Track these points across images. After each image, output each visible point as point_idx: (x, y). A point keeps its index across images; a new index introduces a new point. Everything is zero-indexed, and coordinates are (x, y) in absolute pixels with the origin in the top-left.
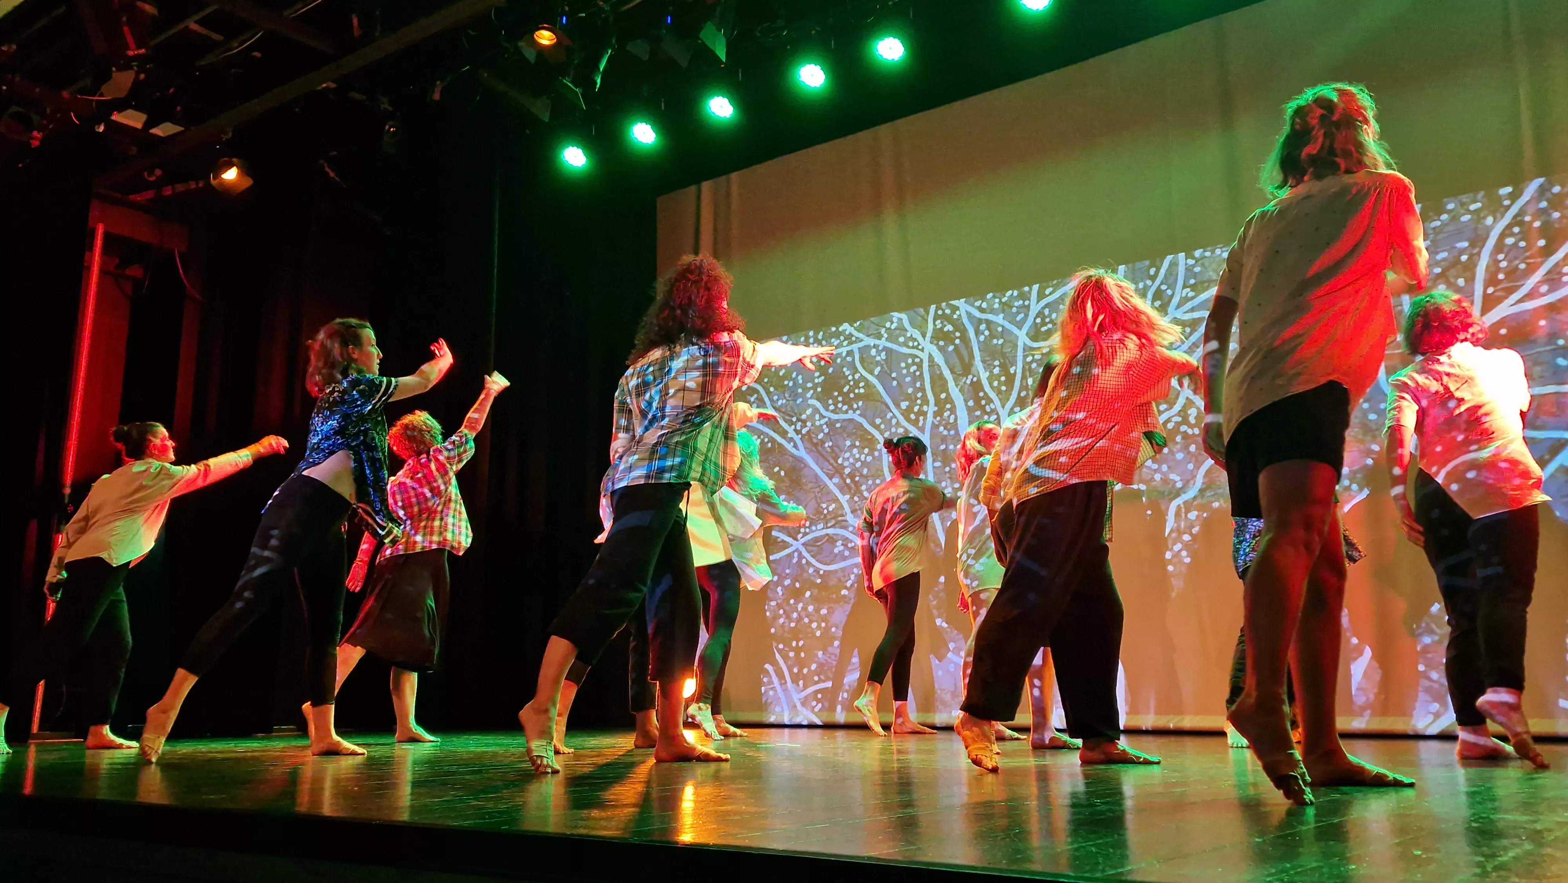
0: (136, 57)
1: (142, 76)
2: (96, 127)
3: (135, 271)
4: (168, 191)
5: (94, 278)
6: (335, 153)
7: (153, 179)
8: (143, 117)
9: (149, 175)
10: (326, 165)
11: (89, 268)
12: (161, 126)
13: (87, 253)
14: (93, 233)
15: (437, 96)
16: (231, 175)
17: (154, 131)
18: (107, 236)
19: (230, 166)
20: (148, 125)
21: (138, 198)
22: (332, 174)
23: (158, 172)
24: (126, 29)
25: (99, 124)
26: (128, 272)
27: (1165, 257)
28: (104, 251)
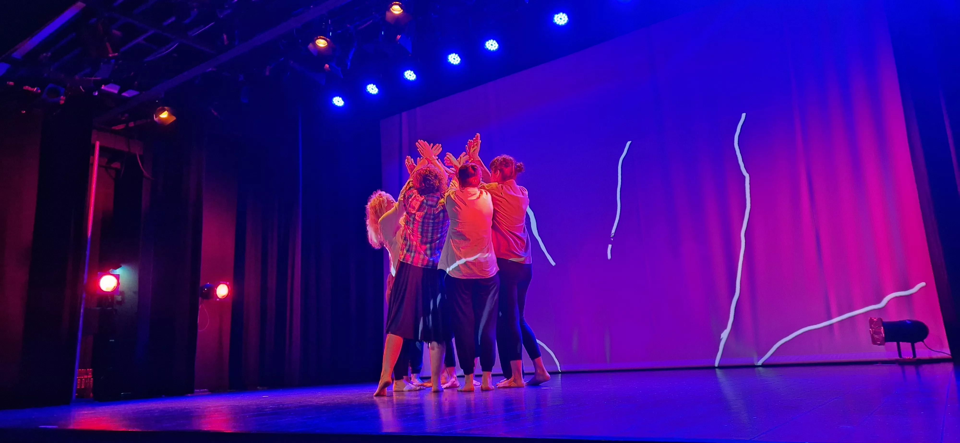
0: (113, 57)
1: (116, 67)
2: (94, 93)
3: (116, 165)
4: (131, 124)
5: (96, 169)
7: (124, 118)
8: (118, 87)
9: (122, 116)
10: (212, 109)
11: (92, 164)
12: (128, 92)
13: (91, 157)
14: (94, 146)
15: (267, 73)
16: (164, 115)
17: (124, 94)
18: (101, 148)
19: (164, 110)
20: (120, 91)
21: (117, 128)
22: (215, 114)
23: (127, 115)
24: (107, 44)
25: (95, 91)
26: (112, 165)
27: (627, 142)
28: (100, 156)
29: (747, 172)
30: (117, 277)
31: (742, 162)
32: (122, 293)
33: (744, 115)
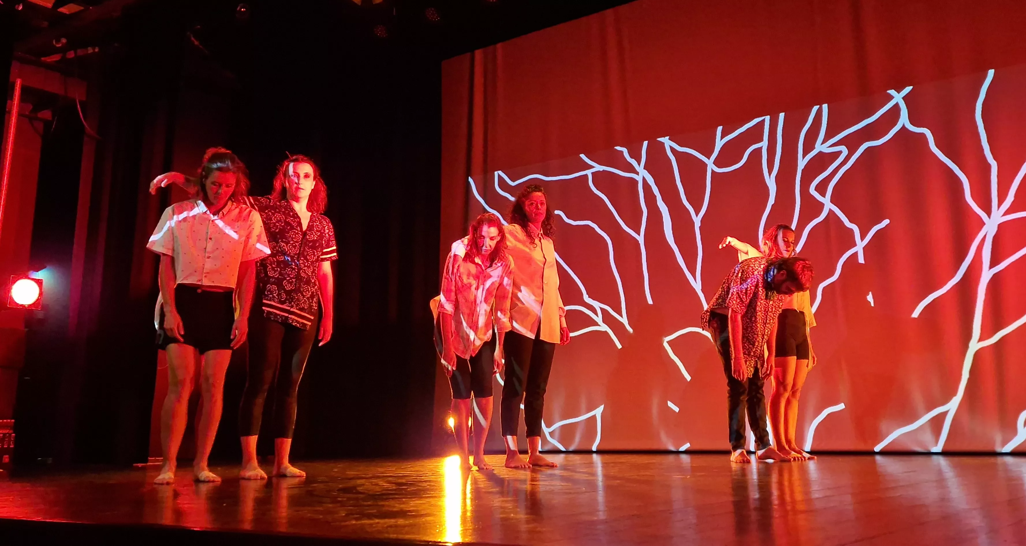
2: (17, 6)
3: (46, 114)
4: (71, 55)
5: (14, 120)
6: (199, 27)
7: (59, 45)
9: (57, 42)
10: (192, 36)
11: (10, 112)
12: (66, 7)
13: (9, 101)
14: (12, 86)
17: (62, 10)
18: (24, 89)
20: (57, 5)
21: (48, 59)
22: (196, 43)
23: (64, 40)
25: (18, 4)
26: (40, 115)
27: (813, 107)
28: (22, 99)
29: (995, 158)
30: (39, 282)
31: (987, 144)
32: (45, 308)
33: (991, 73)
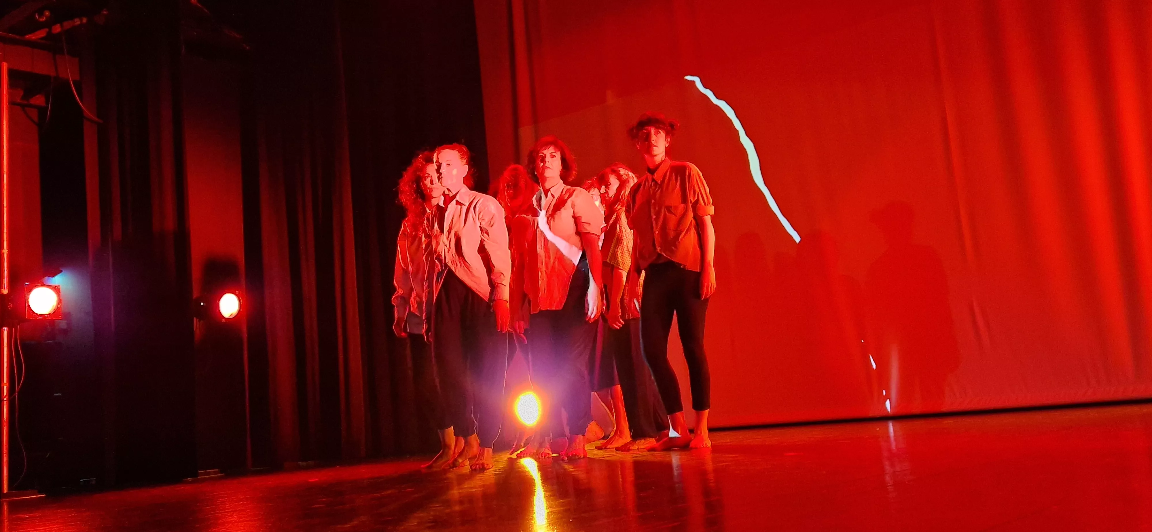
3: (39, 100)
4: (57, 29)
5: (5, 109)
7: (43, 19)
9: (40, 16)
18: (12, 73)
21: (33, 37)
22: (193, 1)
23: (47, 13)
26: (32, 101)
28: (12, 84)
30: (56, 289)
32: (67, 316)
